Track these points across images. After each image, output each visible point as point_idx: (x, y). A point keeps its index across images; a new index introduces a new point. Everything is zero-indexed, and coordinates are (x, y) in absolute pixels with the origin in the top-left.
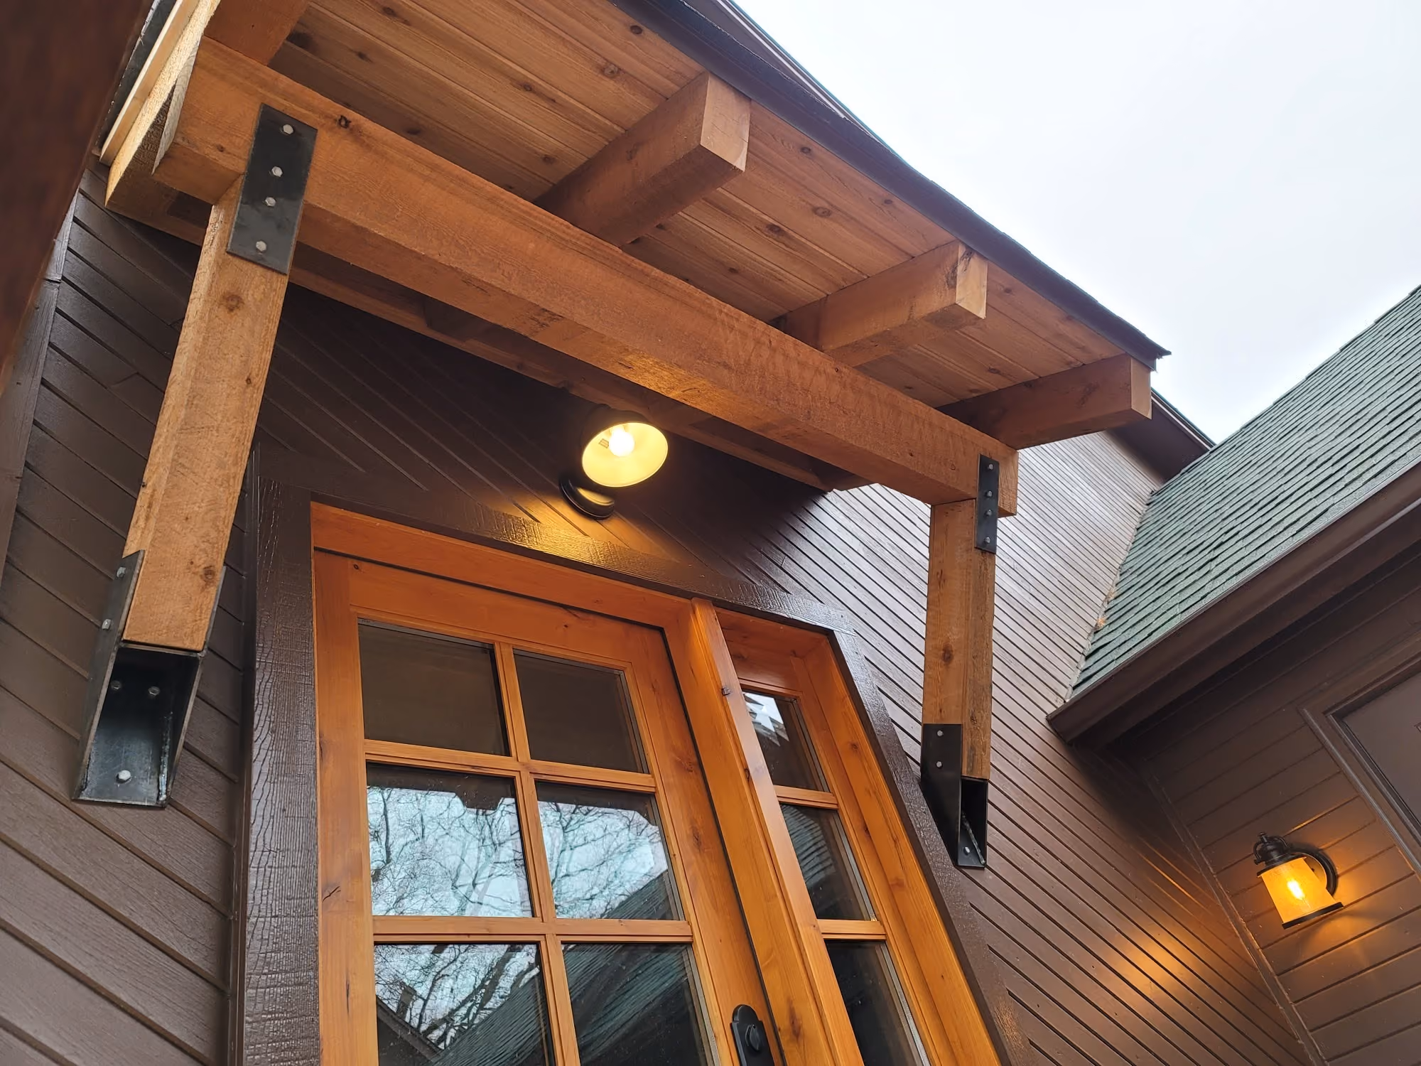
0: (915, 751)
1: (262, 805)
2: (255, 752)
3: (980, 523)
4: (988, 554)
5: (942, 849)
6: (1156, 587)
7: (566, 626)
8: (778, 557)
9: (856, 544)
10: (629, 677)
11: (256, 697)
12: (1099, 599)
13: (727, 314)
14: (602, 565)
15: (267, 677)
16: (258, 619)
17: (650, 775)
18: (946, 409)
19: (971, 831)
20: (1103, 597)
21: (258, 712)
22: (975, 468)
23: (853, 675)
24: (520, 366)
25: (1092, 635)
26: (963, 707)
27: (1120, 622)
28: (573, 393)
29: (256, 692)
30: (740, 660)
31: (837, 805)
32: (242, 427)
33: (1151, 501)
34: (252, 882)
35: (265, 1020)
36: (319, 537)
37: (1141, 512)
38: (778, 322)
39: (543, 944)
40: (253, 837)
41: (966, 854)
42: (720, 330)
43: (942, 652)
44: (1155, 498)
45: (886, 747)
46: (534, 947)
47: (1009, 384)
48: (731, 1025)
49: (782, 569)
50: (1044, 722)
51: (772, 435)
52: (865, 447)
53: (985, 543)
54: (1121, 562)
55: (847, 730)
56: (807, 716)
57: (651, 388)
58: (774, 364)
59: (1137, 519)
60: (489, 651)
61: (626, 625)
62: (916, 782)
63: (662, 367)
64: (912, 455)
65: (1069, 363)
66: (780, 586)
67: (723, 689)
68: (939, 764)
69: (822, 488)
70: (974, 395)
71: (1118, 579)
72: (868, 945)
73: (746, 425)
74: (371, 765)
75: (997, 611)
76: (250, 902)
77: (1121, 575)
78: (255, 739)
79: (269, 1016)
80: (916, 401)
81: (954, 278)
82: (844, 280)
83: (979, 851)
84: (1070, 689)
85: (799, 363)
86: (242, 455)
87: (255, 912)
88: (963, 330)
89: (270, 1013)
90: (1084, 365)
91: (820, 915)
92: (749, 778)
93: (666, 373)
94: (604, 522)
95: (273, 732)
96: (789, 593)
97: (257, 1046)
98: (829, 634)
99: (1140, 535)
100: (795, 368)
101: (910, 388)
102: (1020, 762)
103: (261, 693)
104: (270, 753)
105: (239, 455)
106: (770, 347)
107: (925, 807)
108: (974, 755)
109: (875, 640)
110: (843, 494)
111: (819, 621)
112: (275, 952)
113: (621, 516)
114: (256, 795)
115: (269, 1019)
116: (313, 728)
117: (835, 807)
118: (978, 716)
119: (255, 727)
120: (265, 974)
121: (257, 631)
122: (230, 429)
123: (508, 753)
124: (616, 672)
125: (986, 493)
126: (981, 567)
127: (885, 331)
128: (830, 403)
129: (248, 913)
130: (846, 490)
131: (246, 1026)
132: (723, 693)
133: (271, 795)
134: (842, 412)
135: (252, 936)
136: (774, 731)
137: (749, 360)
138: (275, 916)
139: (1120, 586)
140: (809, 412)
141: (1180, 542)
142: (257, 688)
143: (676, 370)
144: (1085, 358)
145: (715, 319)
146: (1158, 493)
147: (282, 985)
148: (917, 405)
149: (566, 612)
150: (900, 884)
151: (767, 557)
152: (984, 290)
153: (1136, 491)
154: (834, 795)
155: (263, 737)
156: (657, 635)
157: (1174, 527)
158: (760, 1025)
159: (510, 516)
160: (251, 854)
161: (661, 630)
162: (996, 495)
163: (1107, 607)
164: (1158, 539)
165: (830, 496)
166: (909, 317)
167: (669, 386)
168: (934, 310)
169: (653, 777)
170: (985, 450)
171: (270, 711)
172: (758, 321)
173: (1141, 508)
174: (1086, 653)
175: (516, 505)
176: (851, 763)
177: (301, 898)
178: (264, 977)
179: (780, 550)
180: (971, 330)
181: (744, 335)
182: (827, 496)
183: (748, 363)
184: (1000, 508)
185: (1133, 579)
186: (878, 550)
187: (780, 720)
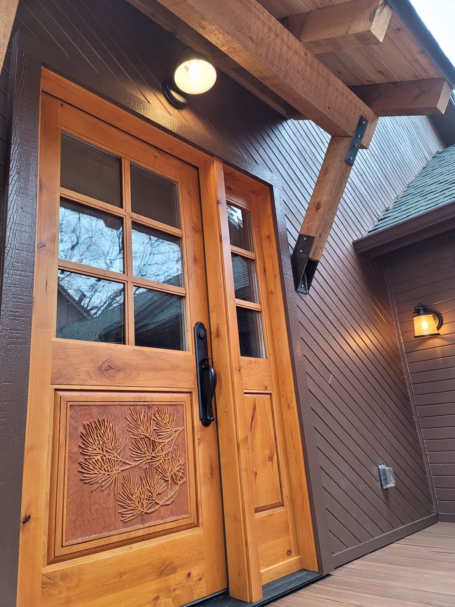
0: (293, 244)
1: (13, 204)
2: (10, 181)
3: (350, 149)
4: (349, 165)
5: (292, 283)
6: (420, 196)
7: (155, 157)
8: (257, 146)
9: (294, 148)
10: (179, 186)
11: (11, 156)
12: (393, 196)
13: (258, 9)
14: (175, 131)
15: (16, 148)
16: (13, 120)
17: (181, 230)
18: (353, 88)
19: (306, 279)
20: (396, 196)
21: (12, 163)
22: (356, 121)
23: (276, 207)
24: (153, 15)
25: (385, 211)
26: (318, 229)
27: (399, 208)
28: (177, 37)
29: (11, 154)
30: (229, 190)
31: (256, 258)
32: (8, 18)
33: (435, 156)
34: (8, 234)
35: (12, 287)
36: (44, 85)
37: (428, 160)
38: (284, 21)
39: (126, 284)
40: (9, 216)
41: (302, 287)
42: (253, 17)
43: (316, 205)
44: (438, 155)
45: (281, 239)
46: (123, 285)
47: (386, 81)
48: (194, 328)
49: (257, 151)
50: (351, 243)
51: (266, 83)
52: (308, 99)
53: (350, 159)
54: (410, 182)
55: (267, 229)
56: (252, 221)
57: (213, 43)
58: (275, 43)
59: (425, 163)
60: (119, 160)
61: (183, 163)
62: (290, 256)
63: (220, 33)
64: (329, 109)
65: (416, 77)
66: (255, 160)
67: (218, 201)
68: (301, 251)
69: (286, 117)
70: (369, 83)
71: (405, 190)
72: (254, 312)
73: (255, 74)
74: (62, 198)
75: (346, 190)
76: (7, 241)
77: (408, 188)
78: (10, 175)
79: (13, 285)
80: (339, 80)
81: (374, 16)
82: (321, 4)
83: (307, 287)
84: (367, 232)
85: (288, 46)
86: (7, 33)
87: (9, 246)
88: (371, 46)
89: (14, 284)
90: (423, 79)
91: (237, 297)
92: (221, 240)
93: (221, 36)
94: (180, 110)
95: (18, 173)
96: (258, 164)
97: (8, 295)
98: (271, 187)
99: (424, 171)
100: (285, 49)
101: (339, 73)
102: (335, 257)
103: (14, 155)
104: (16, 182)
105: (6, 33)
106: (276, 33)
107: (290, 266)
108: (316, 250)
109: (290, 193)
110: (295, 122)
111: (268, 180)
112: (17, 263)
113: (189, 109)
114: (10, 199)
115: (13, 287)
116: (36, 175)
117: (255, 259)
118: (323, 235)
119: (10, 169)
120: (12, 270)
121: (13, 126)
122: (2, 18)
123: (122, 207)
124: (174, 183)
125: (358, 136)
126: (344, 170)
127: (333, 38)
128: (298, 71)
129: (6, 246)
130: (297, 120)
131: (4, 287)
132: (218, 202)
133: (16, 200)
134: (302, 78)
135: (7, 255)
136: (238, 223)
137: (264, 38)
138: (17, 249)
139: (405, 192)
140: (286, 74)
141: (439, 177)
142: (12, 152)
143: (226, 35)
144: (424, 75)
145: (251, 11)
146: (440, 153)
147: (19, 275)
148: (339, 82)
149: (156, 150)
150: (272, 293)
151: (253, 145)
152: (386, 26)
153: (430, 149)
154: (255, 254)
155: (14, 175)
156: (195, 170)
157: (439, 170)
158: (205, 330)
159: (136, 97)
160: (8, 223)
161: (197, 169)
162: (361, 138)
163: (396, 200)
164: (430, 175)
165: (289, 121)
166: (346, 32)
167: (221, 43)
168: (359, 31)
169: (182, 231)
170: (364, 113)
171: (17, 164)
172: (272, 17)
173: (429, 158)
174: (379, 219)
175: (140, 91)
176: (265, 243)
177: (28, 245)
178: (12, 271)
179: (259, 143)
180: (376, 47)
181: (264, 23)
182: (287, 121)
183: (262, 40)
184: (361, 144)
185: (411, 191)
186: (304, 153)
187: (241, 219)
